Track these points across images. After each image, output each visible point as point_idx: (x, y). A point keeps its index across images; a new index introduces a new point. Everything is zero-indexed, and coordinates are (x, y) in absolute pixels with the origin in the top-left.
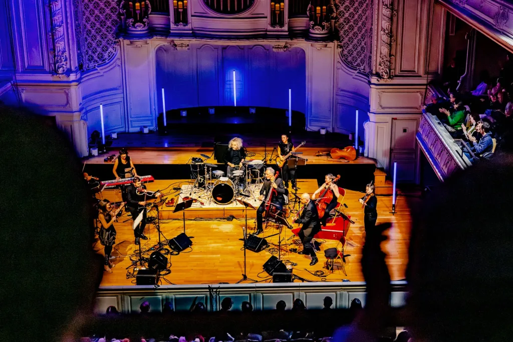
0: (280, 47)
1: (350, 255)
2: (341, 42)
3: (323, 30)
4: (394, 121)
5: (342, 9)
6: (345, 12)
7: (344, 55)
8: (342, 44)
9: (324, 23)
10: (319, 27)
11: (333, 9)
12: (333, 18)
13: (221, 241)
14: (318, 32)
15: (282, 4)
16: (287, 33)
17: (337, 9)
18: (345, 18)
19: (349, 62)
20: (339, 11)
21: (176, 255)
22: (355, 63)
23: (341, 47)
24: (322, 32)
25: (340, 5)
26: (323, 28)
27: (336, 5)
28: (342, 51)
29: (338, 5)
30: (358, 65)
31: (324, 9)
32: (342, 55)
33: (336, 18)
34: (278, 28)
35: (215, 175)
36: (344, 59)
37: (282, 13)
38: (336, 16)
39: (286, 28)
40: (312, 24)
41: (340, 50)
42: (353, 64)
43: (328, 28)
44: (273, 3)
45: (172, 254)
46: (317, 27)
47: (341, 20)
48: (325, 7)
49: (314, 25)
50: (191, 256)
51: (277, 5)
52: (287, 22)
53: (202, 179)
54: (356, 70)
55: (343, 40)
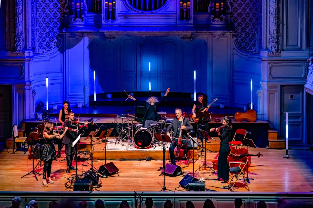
0: (187, 37)
1: (253, 179)
2: (235, 32)
3: (221, 21)
4: (283, 88)
5: (236, 5)
6: (238, 8)
7: (238, 43)
8: (236, 34)
9: (222, 16)
10: (218, 19)
11: (228, 7)
12: (228, 13)
13: (142, 171)
14: (217, 23)
15: (189, 3)
16: (193, 26)
17: (232, 7)
18: (239, 13)
19: (242, 47)
20: (233, 8)
21: (106, 177)
22: (247, 48)
23: (236, 36)
24: (220, 23)
25: (234, 3)
26: (221, 19)
27: (231, 3)
28: (237, 39)
29: (233, 3)
30: (251, 49)
31: (222, 5)
32: (237, 42)
33: (231, 13)
34: (185, 22)
35: (135, 126)
36: (238, 45)
37: (188, 10)
38: (231, 12)
39: (191, 21)
40: (212, 17)
41: (235, 38)
42: (246, 49)
43: (225, 19)
44: (181, 3)
45: (102, 177)
46: (216, 19)
47: (236, 15)
48: (222, 4)
49: (214, 18)
50: (117, 178)
51: (185, 4)
52: (192, 17)
53: (125, 132)
54: (249, 53)
55: (237, 31)
